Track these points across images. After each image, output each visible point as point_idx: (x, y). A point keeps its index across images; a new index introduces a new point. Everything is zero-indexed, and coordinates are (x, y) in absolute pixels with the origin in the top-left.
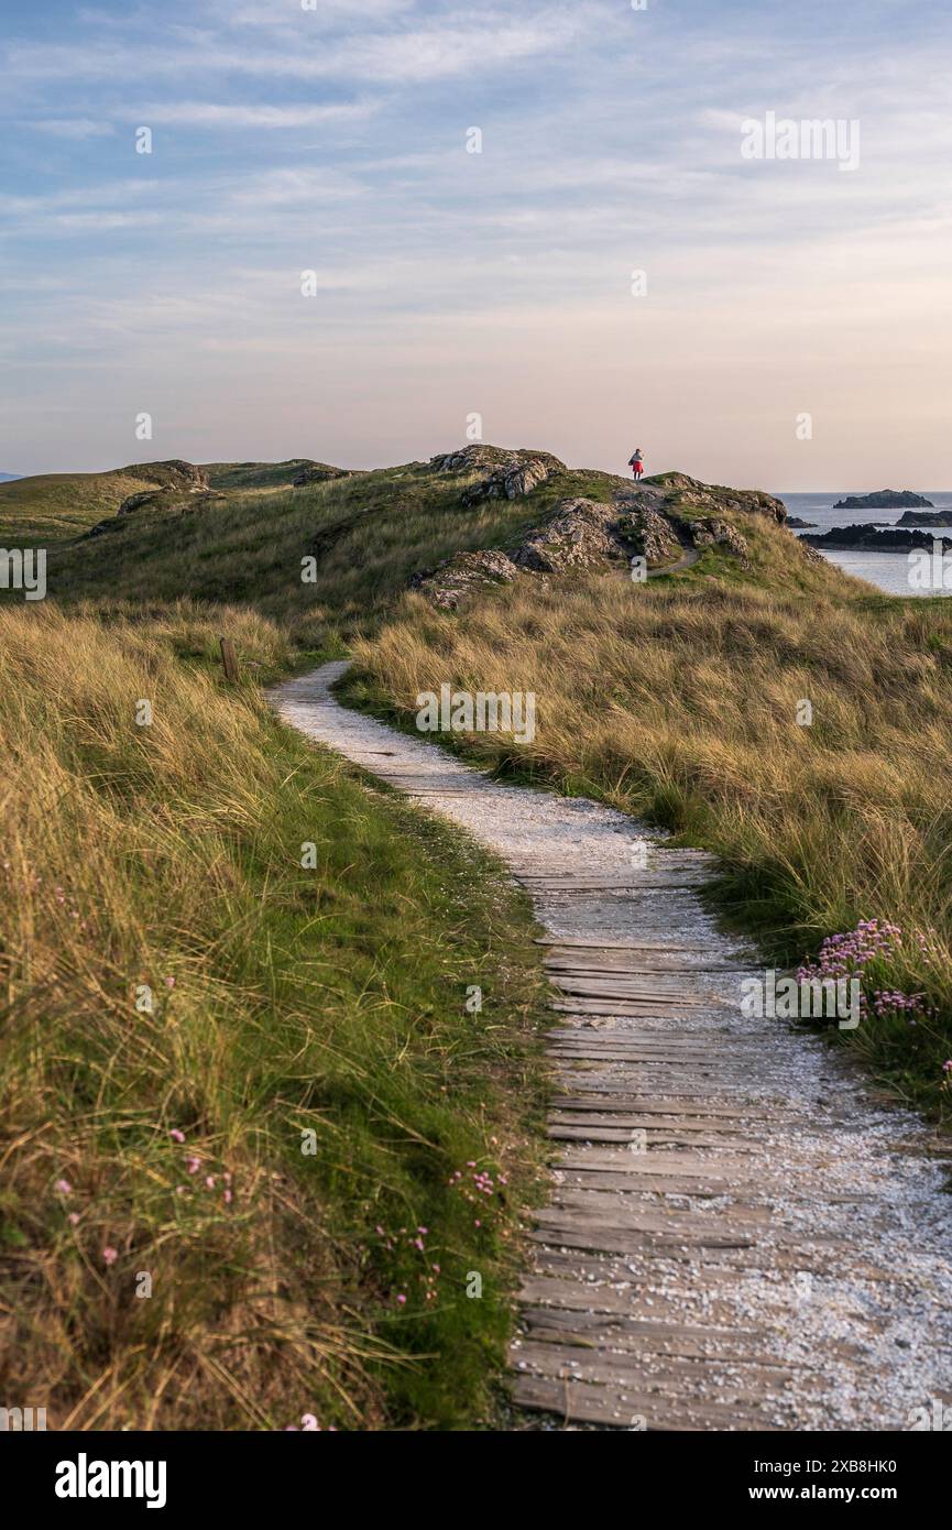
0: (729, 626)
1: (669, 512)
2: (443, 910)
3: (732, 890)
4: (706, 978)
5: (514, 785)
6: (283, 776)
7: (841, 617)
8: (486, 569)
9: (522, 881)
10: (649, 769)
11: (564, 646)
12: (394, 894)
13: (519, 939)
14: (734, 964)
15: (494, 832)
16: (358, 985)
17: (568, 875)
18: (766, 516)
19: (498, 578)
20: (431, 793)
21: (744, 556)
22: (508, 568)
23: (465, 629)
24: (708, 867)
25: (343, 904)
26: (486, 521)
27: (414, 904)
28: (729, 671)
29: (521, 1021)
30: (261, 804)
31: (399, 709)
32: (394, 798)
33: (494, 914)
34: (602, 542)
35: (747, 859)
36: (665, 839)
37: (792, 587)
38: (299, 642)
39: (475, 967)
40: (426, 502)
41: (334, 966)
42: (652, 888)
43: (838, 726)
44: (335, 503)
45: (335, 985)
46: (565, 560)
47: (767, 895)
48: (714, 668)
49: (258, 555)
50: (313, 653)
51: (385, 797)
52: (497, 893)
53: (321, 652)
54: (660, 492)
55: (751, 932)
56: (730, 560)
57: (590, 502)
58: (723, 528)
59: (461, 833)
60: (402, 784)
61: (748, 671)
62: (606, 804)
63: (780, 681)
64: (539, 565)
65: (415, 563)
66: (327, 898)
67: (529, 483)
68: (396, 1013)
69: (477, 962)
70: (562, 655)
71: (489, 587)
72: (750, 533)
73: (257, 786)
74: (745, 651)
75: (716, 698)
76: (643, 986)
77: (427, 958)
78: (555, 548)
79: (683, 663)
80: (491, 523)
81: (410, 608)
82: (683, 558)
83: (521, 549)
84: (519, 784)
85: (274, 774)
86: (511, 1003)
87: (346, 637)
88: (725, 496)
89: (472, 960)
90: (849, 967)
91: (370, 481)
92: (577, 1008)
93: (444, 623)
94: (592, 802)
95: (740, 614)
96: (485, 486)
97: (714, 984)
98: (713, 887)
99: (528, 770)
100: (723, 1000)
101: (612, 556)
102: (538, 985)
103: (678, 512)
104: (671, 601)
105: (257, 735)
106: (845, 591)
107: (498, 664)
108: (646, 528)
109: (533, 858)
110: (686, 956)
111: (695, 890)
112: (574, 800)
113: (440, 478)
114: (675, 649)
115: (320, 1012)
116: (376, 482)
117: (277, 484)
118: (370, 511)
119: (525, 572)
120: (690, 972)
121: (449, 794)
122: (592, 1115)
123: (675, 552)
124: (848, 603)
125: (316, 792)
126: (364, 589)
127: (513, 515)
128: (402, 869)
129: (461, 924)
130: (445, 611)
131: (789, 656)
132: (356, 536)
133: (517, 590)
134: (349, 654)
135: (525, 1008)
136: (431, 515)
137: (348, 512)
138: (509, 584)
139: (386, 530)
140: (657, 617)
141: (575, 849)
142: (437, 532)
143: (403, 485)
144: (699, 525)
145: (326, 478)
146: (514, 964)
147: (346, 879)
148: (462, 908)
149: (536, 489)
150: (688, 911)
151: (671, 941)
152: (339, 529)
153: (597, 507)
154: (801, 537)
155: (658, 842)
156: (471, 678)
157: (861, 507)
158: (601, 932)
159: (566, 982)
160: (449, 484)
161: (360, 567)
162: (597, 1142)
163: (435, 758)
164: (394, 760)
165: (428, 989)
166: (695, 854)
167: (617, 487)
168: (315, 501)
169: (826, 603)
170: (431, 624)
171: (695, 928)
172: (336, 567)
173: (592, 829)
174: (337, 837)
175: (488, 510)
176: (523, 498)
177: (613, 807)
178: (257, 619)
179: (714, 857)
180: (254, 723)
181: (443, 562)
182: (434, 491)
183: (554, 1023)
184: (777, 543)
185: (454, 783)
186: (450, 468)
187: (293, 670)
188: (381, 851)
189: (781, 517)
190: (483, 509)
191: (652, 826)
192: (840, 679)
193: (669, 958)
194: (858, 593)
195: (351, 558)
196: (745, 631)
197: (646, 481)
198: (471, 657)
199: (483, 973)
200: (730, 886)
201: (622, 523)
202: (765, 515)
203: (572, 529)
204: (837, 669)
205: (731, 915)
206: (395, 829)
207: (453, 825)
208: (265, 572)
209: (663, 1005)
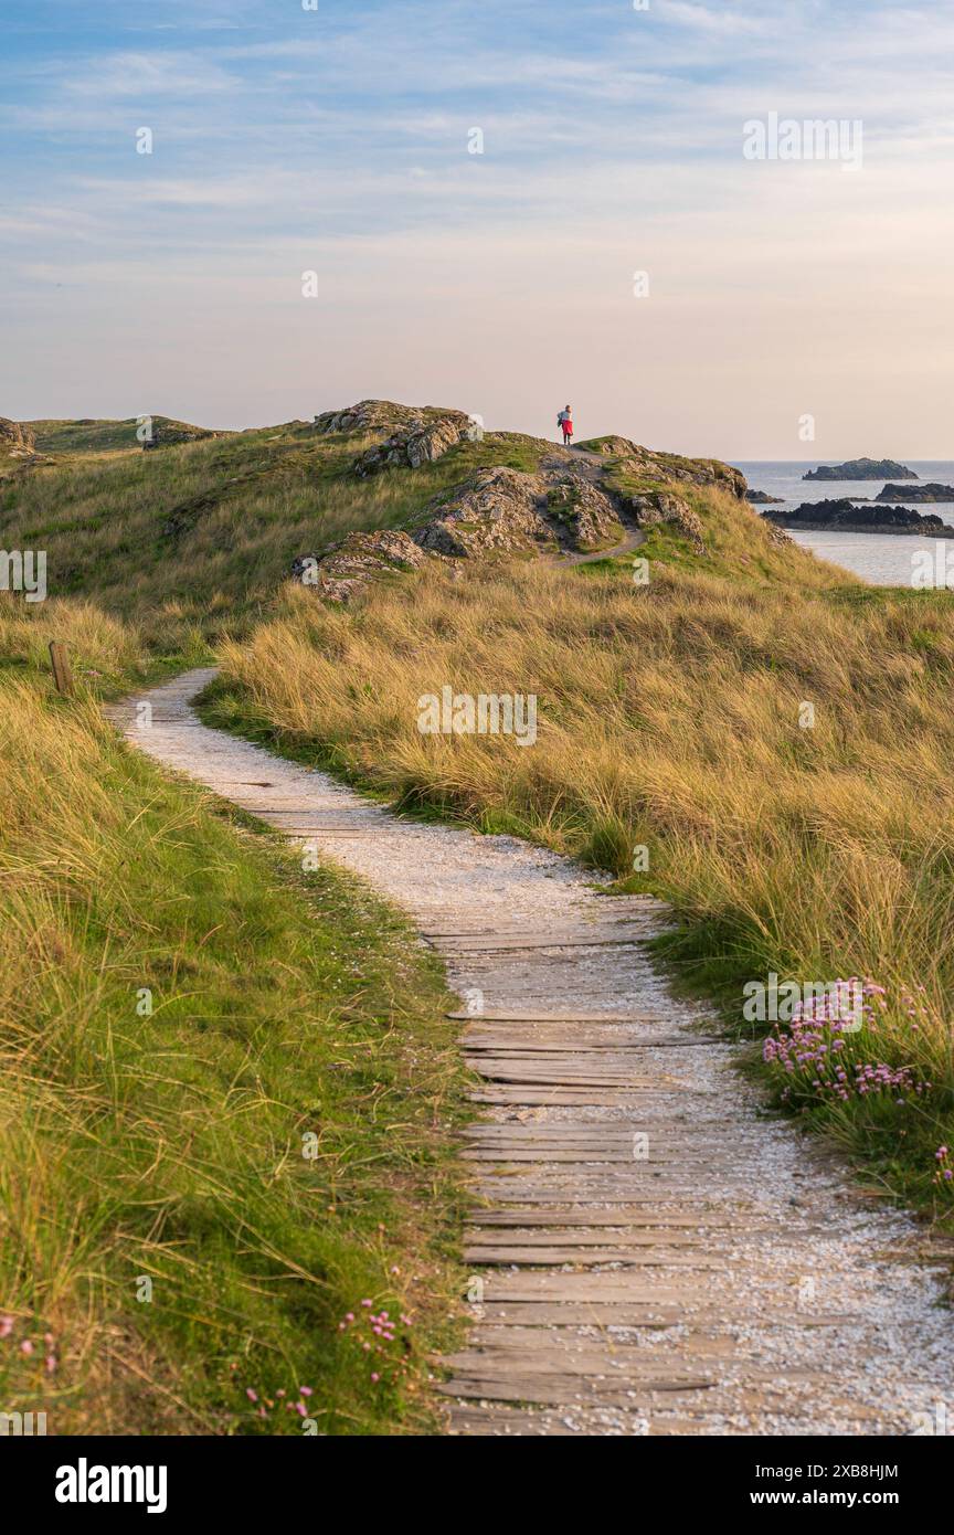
0: (681, 621)
1: (607, 485)
2: (333, 979)
3: (687, 945)
4: (657, 1054)
5: (422, 821)
6: (130, 814)
7: (814, 611)
8: (386, 553)
9: (432, 940)
10: (587, 799)
11: (482, 648)
12: (270, 962)
13: (428, 1014)
14: (690, 1036)
15: (396, 880)
16: (226, 1079)
17: (489, 931)
18: (723, 491)
19: (401, 564)
20: (318, 833)
21: (698, 537)
22: (413, 552)
23: (360, 628)
24: (658, 917)
25: (208, 976)
26: (385, 494)
27: (297, 973)
28: (682, 676)
29: (431, 1116)
30: (101, 852)
31: (278, 728)
32: (272, 840)
33: (396, 982)
34: (528, 520)
35: (704, 907)
36: (606, 883)
37: (756, 574)
38: (152, 645)
39: (374, 1051)
40: (309, 470)
41: (195, 1057)
42: (592, 945)
43: (810, 742)
44: (195, 471)
45: (195, 1081)
46: (482, 542)
47: (729, 951)
48: (662, 673)
49: (99, 536)
50: (169, 659)
51: (261, 839)
52: (402, 954)
53: (179, 657)
54: (596, 460)
55: (711, 996)
56: (681, 542)
57: (512, 472)
58: (672, 503)
59: (356, 884)
60: (282, 823)
61: (706, 677)
62: (535, 842)
63: (741, 689)
64: (453, 549)
65: (297, 546)
66: (186, 970)
67: (438, 448)
68: (274, 1113)
69: (378, 1045)
70: (480, 658)
71: (389, 575)
72: (704, 510)
73: (97, 829)
74: (700, 653)
75: (666, 710)
76: (581, 1068)
77: (314, 1041)
78: (471, 528)
79: (627, 668)
80: (392, 497)
81: (292, 601)
82: (625, 540)
83: (428, 529)
84: (428, 820)
85: (120, 815)
86: (418, 1095)
87: (211, 639)
88: (675, 466)
89: (370, 1042)
90: (826, 1037)
91: (240, 443)
92: (499, 1098)
93: (334, 621)
94: (517, 840)
95: (694, 608)
96: (383, 452)
97: (667, 1060)
98: (665, 942)
99: (438, 802)
100: (678, 1082)
101: (540, 538)
102: (451, 1071)
103: (617, 483)
104: (612, 592)
105: (97, 765)
106: (817, 579)
107: (399, 669)
108: (580, 504)
109: (446, 911)
110: (632, 1028)
111: (644, 946)
112: (495, 838)
113: (327, 440)
114: (617, 652)
115: (177, 1117)
116: (247, 446)
117: (121, 447)
118: (241, 482)
119: (433, 558)
120: (637, 1047)
121: (341, 833)
122: (519, 1232)
123: (615, 533)
124: (821, 594)
125: (172, 835)
126: (233, 578)
127: (418, 487)
128: (281, 930)
129: (357, 997)
130: (333, 604)
131: (752, 658)
132: (223, 512)
133: (424, 578)
134: (214, 660)
135: (435, 1101)
136: (318, 486)
137: (212, 483)
138: (412, 572)
139: (261, 505)
140: (594, 612)
141: (497, 899)
142: (324, 507)
143: (281, 450)
144: (643, 500)
145: (185, 441)
146: (422, 1045)
147: (211, 944)
148: (358, 976)
149: (446, 455)
150: (635, 972)
151: (614, 1010)
152: (201, 505)
153: (521, 478)
154: (765, 515)
155: (598, 887)
156: (368, 688)
157: (835, 478)
158: (529, 1001)
159: (488, 1067)
160: (338, 448)
161: (228, 550)
162: (524, 1266)
163: (324, 789)
164: (272, 792)
165: (314, 1081)
166: (640, 902)
167: (543, 454)
168: (170, 468)
169: (795, 594)
170: (318, 622)
171: (641, 995)
172: (197, 551)
173: (518, 874)
174: (199, 891)
175: (387, 480)
176: (430, 467)
177: (543, 846)
178: (99, 615)
179: (665, 905)
180: (92, 749)
181: (331, 544)
182: (320, 456)
183: (471, 1117)
184: (736, 521)
185: (347, 820)
186: (340, 429)
187: (143, 680)
188: (255, 909)
189: (740, 491)
190: (381, 478)
191: (591, 869)
192: (812, 685)
193: (612, 1033)
194: (832, 581)
195: (216, 540)
196: (698, 628)
197: (579, 447)
198: (368, 663)
199: (384, 1058)
200: (685, 941)
201: (551, 498)
202: (722, 487)
203: (490, 505)
204: (809, 673)
205: (686, 976)
206: (274, 879)
207: (347, 873)
208: (107, 557)
209: (605, 1090)
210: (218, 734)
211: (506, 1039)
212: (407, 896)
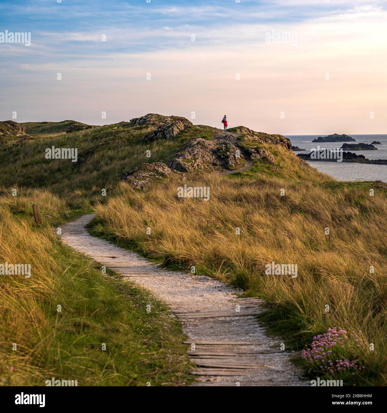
0: (267, 195)
1: (239, 145)
2: (140, 329)
3: (272, 316)
4: (262, 357)
5: (172, 270)
6: (64, 269)
7: (317, 191)
8: (157, 171)
9: (177, 315)
10: (234, 261)
11: (193, 206)
12: (117, 323)
13: (176, 342)
14: (274, 350)
15: (163, 292)
16: (101, 367)
17: (198, 311)
18: (283, 146)
19: (163, 175)
20: (133, 275)
21: (273, 164)
22: (167, 170)
23: (147, 199)
24: (261, 305)
25: (94, 328)
26: (156, 149)
27: (127, 327)
28: (268, 216)
29: (178, 380)
30: (54, 283)
31: (118, 236)
32: (117, 278)
33: (164, 330)
34: (211, 158)
35: (278, 302)
36: (241, 293)
37: (295, 178)
38: (70, 206)
39: (156, 356)
40: (128, 140)
41: (90, 358)
42: (236, 316)
43: (317, 240)
44: (86, 140)
45: (91, 367)
46: (193, 166)
47: (288, 318)
48: (261, 215)
49: (50, 165)
50: (77, 211)
51: (112, 278)
52: (166, 321)
53: (80, 210)
54: (235, 135)
55: (281, 335)
56: (267, 166)
57: (204, 140)
58: (264, 151)
59: (148, 293)
60: (120, 271)
61: (277, 216)
62: (214, 278)
63: (290, 220)
64: (182, 169)
65: (124, 168)
66: (86, 326)
67: (176, 131)
68: (119, 379)
69: (157, 354)
70: (193, 210)
71: (158, 179)
72: (276, 154)
73: (52, 274)
74: (275, 207)
75: (262, 228)
76: (233, 362)
77: (134, 352)
78: (189, 161)
79: (248, 213)
80: (159, 150)
81: (122, 189)
82: (246, 165)
83: (173, 161)
84: (174, 270)
85: (60, 268)
86: (173, 372)
87: (92, 203)
88: (264, 137)
89: (155, 352)
90: (325, 349)
91: (102, 130)
92: (203, 373)
93: (138, 196)
94: (207, 277)
95: (273, 191)
96: (156, 133)
97: (265, 359)
98: (263, 315)
99: (178, 263)
100: (269, 367)
101: (214, 164)
102: (185, 363)
103: (244, 144)
104: (241, 185)
105: (51, 250)
106: (318, 179)
107: (163, 214)
108: (229, 152)
109: (182, 303)
110: (252, 347)
111: (256, 316)
112: (200, 277)
113: (135, 129)
114: (244, 207)
115: (84, 380)
116: (105, 131)
117: (58, 132)
118: (103, 145)
119: (175, 172)
120: (254, 354)
121: (142, 275)
123: (242, 163)
124: (320, 185)
125: (80, 276)
126: (100, 181)
127: (169, 146)
128: (121, 311)
129: (149, 336)
130: (138, 190)
131: (294, 209)
132: (96, 156)
133: (171, 180)
134: (93, 211)
135: (179, 374)
136: (131, 146)
137: (92, 145)
138: (167, 178)
139: (110, 153)
140: (235, 192)
141: (201, 299)
142: (134, 154)
143: (117, 132)
144: (253, 150)
145: (82, 129)
146: (174, 354)
147: (95, 316)
148: (149, 328)
149: (179, 134)
150: (253, 326)
151: (245, 340)
152: (88, 153)
153: (207, 142)
154: (298, 155)
155: (238, 295)
156: (151, 221)
157: (324, 141)
158: (213, 337)
159: (198, 361)
160: (139, 132)
161: (98, 170)
163: (135, 259)
164: (116, 260)
165: (134, 367)
166: (255, 300)
167: (215, 133)
168: (76, 140)
169: (310, 184)
170: (132, 197)
171: (256, 334)
172: (87, 170)
173: (208, 290)
174: (90, 297)
175: (157, 144)
176: (173, 138)
177: (217, 280)
178: (50, 195)
179: (264, 301)
180: (49, 245)
181: (137, 168)
182: (132, 135)
183: (193, 380)
184: (288, 158)
185: (144, 270)
186: (139, 124)
187: (67, 218)
188: (111, 303)
189: (289, 147)
190: (155, 143)
191: (235, 288)
192: (317, 219)
193: (245, 349)
194: (324, 180)
195: (94, 166)
196: (274, 198)
197: (229, 130)
198: (151, 212)
199: (160, 358)
200: (271, 314)
201: (218, 150)
202: (282, 145)
203: (196, 152)
204: (316, 214)
205: (271, 327)
206: (117, 292)
207: (144, 290)
208: (53, 173)
209: (242, 370)
210: (96, 239)
211: (205, 351)
212: (167, 298)
